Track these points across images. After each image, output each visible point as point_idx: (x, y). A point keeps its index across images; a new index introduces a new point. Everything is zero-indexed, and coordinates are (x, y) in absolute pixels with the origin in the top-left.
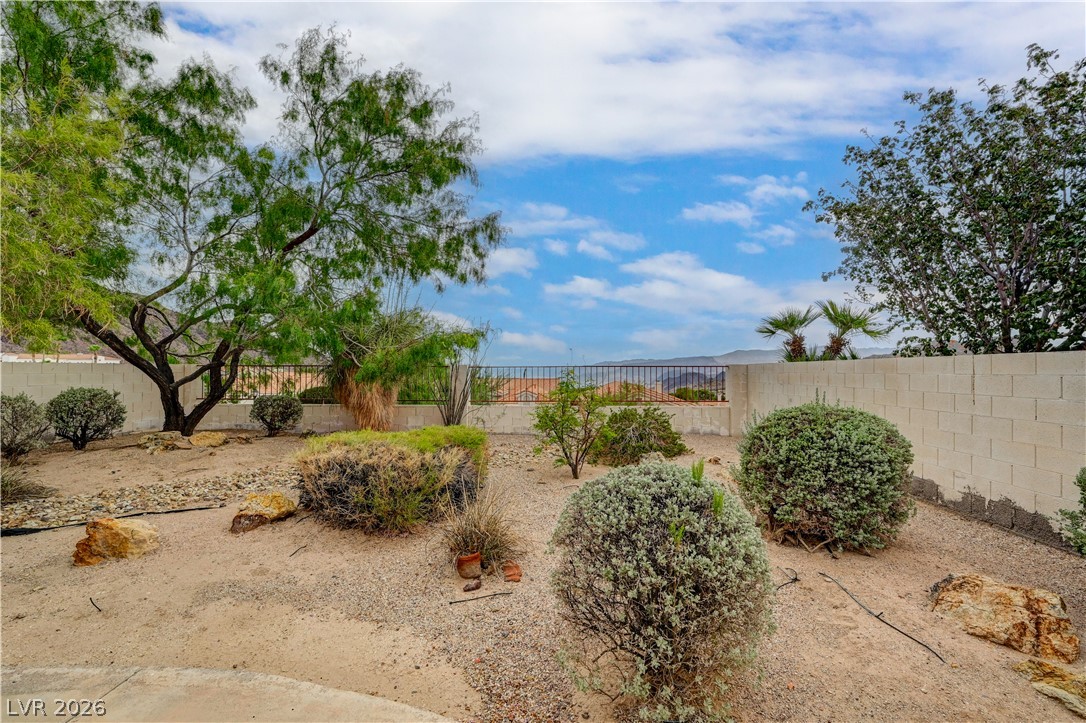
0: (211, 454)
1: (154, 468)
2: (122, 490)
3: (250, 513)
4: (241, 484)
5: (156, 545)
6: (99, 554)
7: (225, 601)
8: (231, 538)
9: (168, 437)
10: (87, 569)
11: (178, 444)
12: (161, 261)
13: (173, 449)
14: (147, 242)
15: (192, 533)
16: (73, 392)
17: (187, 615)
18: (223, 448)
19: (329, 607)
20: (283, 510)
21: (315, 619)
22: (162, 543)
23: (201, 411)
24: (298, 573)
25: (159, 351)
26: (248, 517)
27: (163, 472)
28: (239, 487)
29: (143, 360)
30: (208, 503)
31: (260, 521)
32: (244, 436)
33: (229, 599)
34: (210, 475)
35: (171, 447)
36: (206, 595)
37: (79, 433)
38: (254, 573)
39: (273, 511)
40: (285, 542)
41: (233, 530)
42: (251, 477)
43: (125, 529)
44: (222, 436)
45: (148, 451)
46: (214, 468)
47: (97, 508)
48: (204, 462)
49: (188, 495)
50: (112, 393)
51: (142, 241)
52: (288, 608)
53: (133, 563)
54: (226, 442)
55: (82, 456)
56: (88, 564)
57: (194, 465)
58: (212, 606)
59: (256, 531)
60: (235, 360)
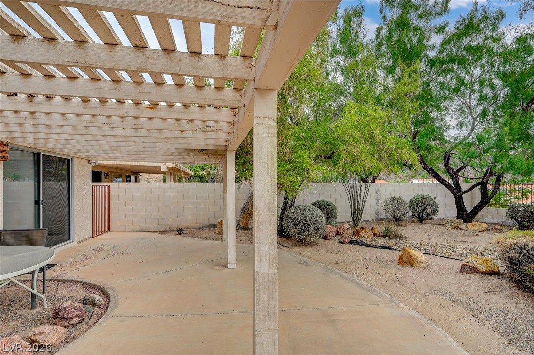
0: (476, 235)
1: (446, 237)
2: (429, 243)
3: (470, 265)
4: (485, 253)
5: (425, 266)
6: (406, 262)
7: (440, 296)
8: (459, 274)
9: (456, 222)
10: (401, 266)
11: (460, 226)
12: (461, 126)
13: (458, 229)
14: (455, 117)
15: (443, 267)
16: (418, 196)
17: (424, 295)
18: (484, 233)
19: (488, 322)
20: (490, 268)
21: (476, 322)
22: (428, 266)
23: (476, 210)
24: (482, 301)
25: (454, 175)
26: (469, 267)
27: (450, 239)
28: (482, 255)
29: (446, 181)
30: (461, 258)
31: (475, 270)
32: (498, 227)
33: (443, 297)
34: (471, 246)
35: (456, 228)
36: (434, 291)
37: (420, 215)
38: (461, 292)
39: (484, 268)
40: (485, 285)
41: (461, 271)
42: (493, 252)
43: (414, 255)
44: (485, 226)
45: (446, 228)
46: (475, 242)
47: (417, 248)
48: (472, 239)
49: (455, 252)
50: (433, 198)
51: (452, 117)
52: (466, 312)
53: (416, 270)
54: (487, 230)
55: (421, 226)
56: (402, 265)
57: (465, 239)
58: (434, 296)
59: (472, 275)
60: (498, 180)
